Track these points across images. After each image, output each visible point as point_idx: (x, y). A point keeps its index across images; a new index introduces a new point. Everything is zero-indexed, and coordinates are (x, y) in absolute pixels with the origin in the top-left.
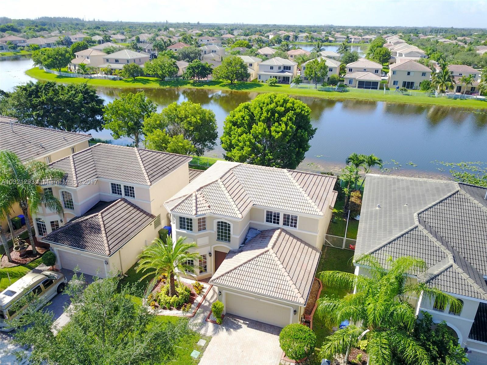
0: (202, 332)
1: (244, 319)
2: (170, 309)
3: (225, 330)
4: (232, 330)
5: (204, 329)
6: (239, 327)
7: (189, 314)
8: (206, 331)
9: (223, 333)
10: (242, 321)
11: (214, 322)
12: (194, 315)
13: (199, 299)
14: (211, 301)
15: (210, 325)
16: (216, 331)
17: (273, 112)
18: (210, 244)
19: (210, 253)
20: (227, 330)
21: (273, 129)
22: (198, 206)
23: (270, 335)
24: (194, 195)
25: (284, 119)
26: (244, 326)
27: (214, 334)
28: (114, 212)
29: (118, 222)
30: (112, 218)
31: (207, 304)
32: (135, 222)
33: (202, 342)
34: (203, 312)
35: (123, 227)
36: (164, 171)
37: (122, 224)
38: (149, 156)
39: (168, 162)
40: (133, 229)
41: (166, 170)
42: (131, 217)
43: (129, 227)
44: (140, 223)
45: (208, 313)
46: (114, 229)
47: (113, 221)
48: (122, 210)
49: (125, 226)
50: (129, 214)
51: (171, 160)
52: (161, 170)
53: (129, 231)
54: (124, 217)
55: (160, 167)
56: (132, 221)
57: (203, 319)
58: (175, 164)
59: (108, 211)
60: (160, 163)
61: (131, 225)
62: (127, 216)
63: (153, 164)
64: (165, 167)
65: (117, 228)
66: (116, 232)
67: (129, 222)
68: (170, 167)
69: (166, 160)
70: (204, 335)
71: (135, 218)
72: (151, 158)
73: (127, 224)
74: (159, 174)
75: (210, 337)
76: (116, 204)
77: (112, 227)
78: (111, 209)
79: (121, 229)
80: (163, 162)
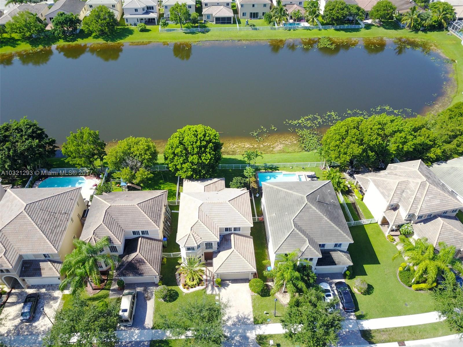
0: (214, 293)
1: (229, 280)
2: (195, 287)
3: (223, 288)
4: (226, 287)
5: (214, 291)
6: (228, 285)
7: (204, 287)
8: (216, 292)
9: (223, 290)
10: (228, 282)
11: (217, 286)
12: (207, 287)
13: (205, 277)
14: (210, 276)
15: (216, 288)
16: (219, 289)
17: (200, 147)
18: (202, 251)
19: (203, 255)
20: (224, 288)
21: (203, 158)
22: (196, 240)
23: (242, 284)
24: (191, 234)
25: (208, 150)
26: (230, 284)
27: (220, 292)
28: (143, 248)
29: (149, 253)
30: (145, 252)
31: (209, 278)
32: (156, 249)
33: (217, 298)
34: (209, 283)
35: (153, 255)
36: (159, 214)
37: (152, 253)
38: (145, 207)
39: (156, 205)
40: (158, 254)
41: (159, 213)
42: (152, 247)
43: (156, 254)
44: (158, 248)
45: (212, 282)
46: (151, 259)
47: (147, 254)
48: (146, 245)
49: (154, 254)
50: (150, 245)
51: (156, 203)
52: (157, 214)
53: (158, 256)
54: (150, 249)
55: (155, 212)
56: (154, 249)
57: (212, 287)
58: (160, 205)
59: (141, 249)
60: (153, 209)
61: (156, 252)
62: (150, 247)
63: (151, 212)
64: (157, 211)
65: (151, 257)
66: (153, 260)
67: (154, 251)
68: (159, 209)
69: (154, 204)
70: (216, 294)
71: (155, 246)
72: (147, 208)
73: (154, 252)
74: (158, 218)
75: (219, 294)
76: (141, 242)
77: (149, 258)
78: (141, 247)
79: (153, 257)
80: (154, 207)
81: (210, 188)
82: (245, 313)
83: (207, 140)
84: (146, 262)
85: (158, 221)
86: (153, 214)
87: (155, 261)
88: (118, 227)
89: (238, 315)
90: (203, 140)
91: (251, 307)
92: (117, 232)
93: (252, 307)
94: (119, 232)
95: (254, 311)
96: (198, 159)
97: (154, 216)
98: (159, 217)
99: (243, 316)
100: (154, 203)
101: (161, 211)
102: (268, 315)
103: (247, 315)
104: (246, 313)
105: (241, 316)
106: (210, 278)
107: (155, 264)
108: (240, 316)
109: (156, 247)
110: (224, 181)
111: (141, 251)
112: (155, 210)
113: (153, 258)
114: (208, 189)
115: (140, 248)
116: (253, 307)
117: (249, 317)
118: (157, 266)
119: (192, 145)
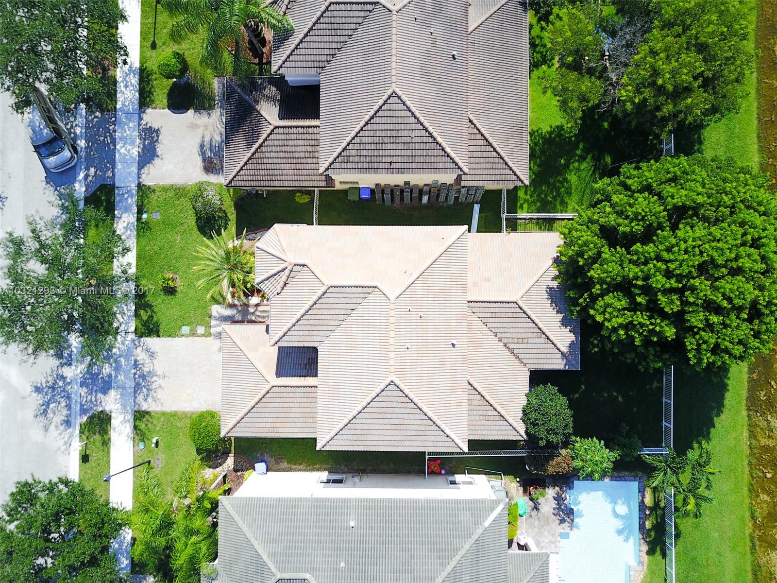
0: (213, 322)
5: (218, 322)
7: (230, 299)
28: (293, 137)
29: (282, 155)
30: (281, 143)
31: (251, 310)
32: (300, 172)
33: (201, 330)
34: (239, 312)
35: (278, 166)
36: (375, 165)
37: (283, 161)
38: (394, 120)
39: (409, 153)
40: (288, 178)
41: (381, 165)
42: (304, 161)
43: (284, 172)
44: (303, 178)
45: (240, 318)
46: (266, 161)
47: (279, 149)
48: (307, 143)
49: (282, 166)
50: (307, 155)
51: (419, 153)
52: (374, 159)
53: (279, 178)
54: (296, 155)
55: (381, 153)
56: (298, 166)
57: (229, 317)
58: (414, 165)
59: (286, 131)
60: (389, 146)
61: (291, 172)
62: (302, 155)
63: (376, 140)
64: (389, 159)
65: (271, 161)
66: (264, 167)
67: (293, 166)
68: (393, 166)
69: (411, 146)
70: (210, 327)
71: (307, 166)
72: (391, 127)
73: (287, 166)
74: (360, 166)
75: (210, 335)
76: (309, 127)
77: (268, 155)
78: (294, 130)
79: (275, 167)
80: (401, 146)
81: (512, 320)
82: (159, 391)
83: (687, 317)
84: (253, 150)
85: (350, 165)
86: (373, 147)
87: (262, 172)
88: (327, 52)
89: (156, 375)
90: (684, 303)
91: (174, 408)
92: (309, 52)
93: (176, 412)
94: (313, 58)
95: (164, 414)
96: (602, 281)
97: (364, 153)
98: (366, 165)
99: (154, 386)
100: (417, 146)
101: (390, 170)
102: (153, 445)
103: (155, 394)
104: (160, 394)
105: (156, 381)
106: (253, 313)
107: (252, 172)
108: (155, 378)
109: (305, 172)
110: (562, 367)
111: (281, 130)
112: (387, 153)
113: (269, 166)
114: (510, 315)
115: (291, 127)
116: (174, 415)
117: (150, 400)
118: (250, 178)
119: (658, 258)
